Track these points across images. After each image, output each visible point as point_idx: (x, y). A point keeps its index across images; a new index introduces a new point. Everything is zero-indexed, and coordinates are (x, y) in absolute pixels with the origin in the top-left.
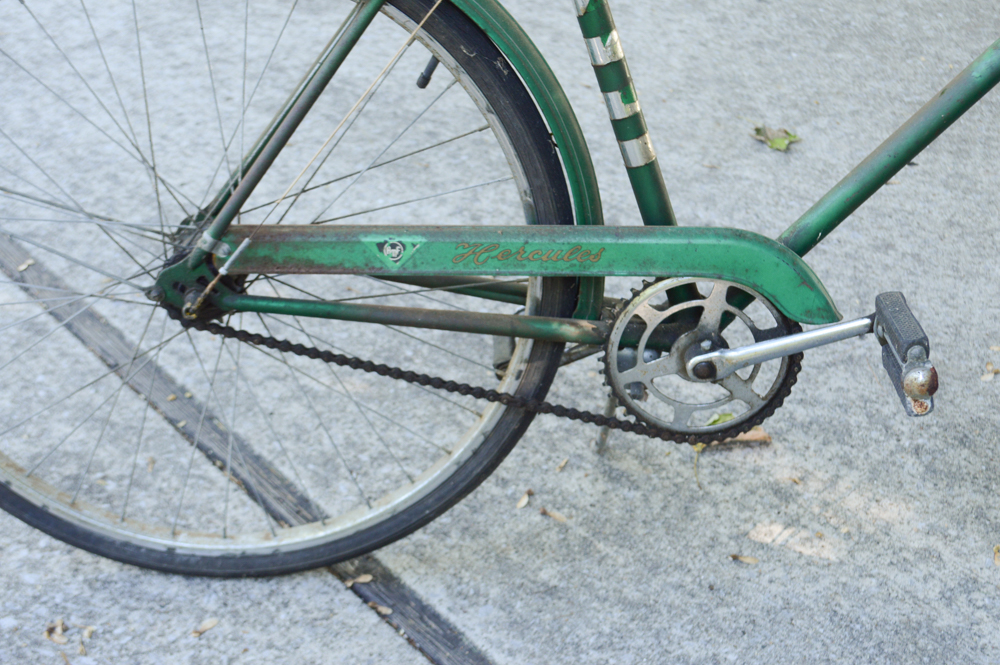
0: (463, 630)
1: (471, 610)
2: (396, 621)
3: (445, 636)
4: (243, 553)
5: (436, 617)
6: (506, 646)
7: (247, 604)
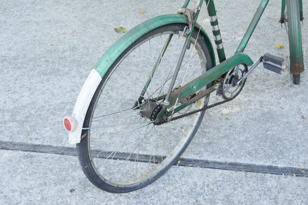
0: (206, 160)
1: (203, 155)
2: (194, 165)
3: (205, 163)
4: (161, 171)
5: (199, 160)
6: (217, 157)
7: (168, 181)
